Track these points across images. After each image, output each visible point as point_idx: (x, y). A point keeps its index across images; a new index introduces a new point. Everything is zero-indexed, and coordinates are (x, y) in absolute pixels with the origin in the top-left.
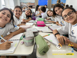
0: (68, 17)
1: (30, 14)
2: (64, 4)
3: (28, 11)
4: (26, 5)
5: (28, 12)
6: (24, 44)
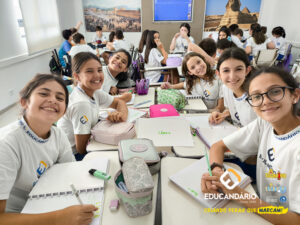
0: (266, 100)
2: (252, 14)
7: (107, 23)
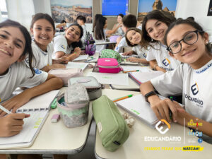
1: (77, 37)
2: (170, 12)
3: (72, 30)
4: (68, 13)
5: (73, 33)
6: (60, 122)
7: (68, 16)
